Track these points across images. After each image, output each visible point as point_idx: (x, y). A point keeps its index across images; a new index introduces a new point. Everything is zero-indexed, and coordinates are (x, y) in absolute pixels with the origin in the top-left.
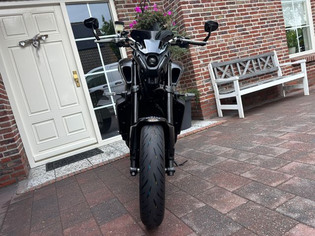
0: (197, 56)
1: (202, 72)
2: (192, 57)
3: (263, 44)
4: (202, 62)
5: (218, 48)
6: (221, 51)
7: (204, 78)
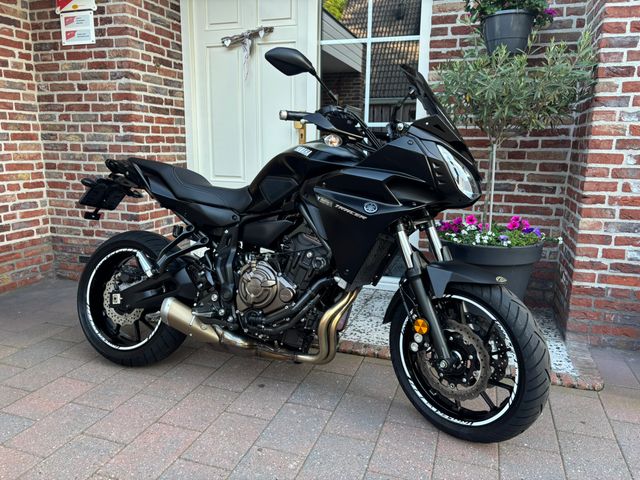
0: (615, 139)
1: (619, 193)
2: (593, 137)
4: (629, 162)
7: (617, 214)
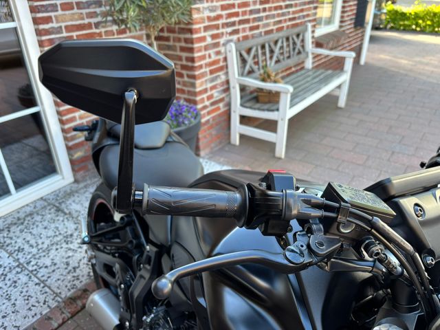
0: (202, 26)
1: (208, 60)
2: (195, 27)
3: (294, 9)
4: (209, 40)
5: (236, 10)
6: (241, 18)
7: (208, 73)
